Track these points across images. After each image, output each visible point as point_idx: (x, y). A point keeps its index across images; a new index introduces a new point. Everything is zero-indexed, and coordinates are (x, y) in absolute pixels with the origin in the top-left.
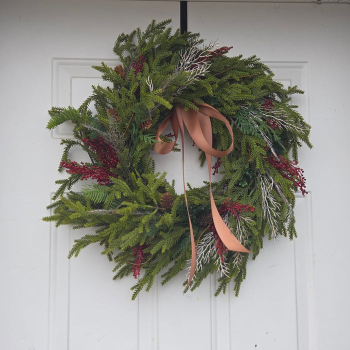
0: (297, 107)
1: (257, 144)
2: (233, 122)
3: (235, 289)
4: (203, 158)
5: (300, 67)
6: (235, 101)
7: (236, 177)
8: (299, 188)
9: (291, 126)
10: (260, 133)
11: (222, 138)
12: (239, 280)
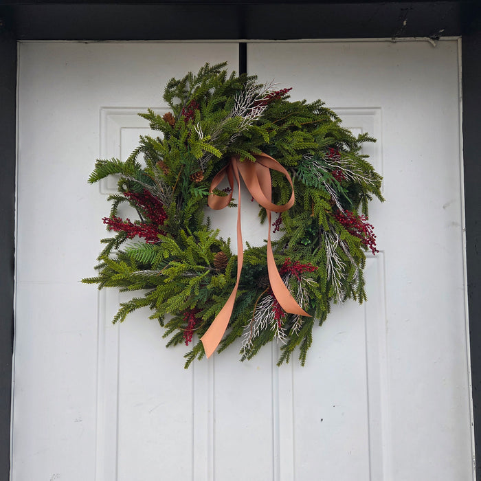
0: (368, 157)
1: (321, 198)
2: (295, 173)
3: (300, 358)
4: (263, 214)
5: (373, 114)
6: (296, 151)
7: (298, 234)
8: (369, 246)
9: (359, 177)
10: (324, 184)
11: (283, 191)
12: (304, 348)
